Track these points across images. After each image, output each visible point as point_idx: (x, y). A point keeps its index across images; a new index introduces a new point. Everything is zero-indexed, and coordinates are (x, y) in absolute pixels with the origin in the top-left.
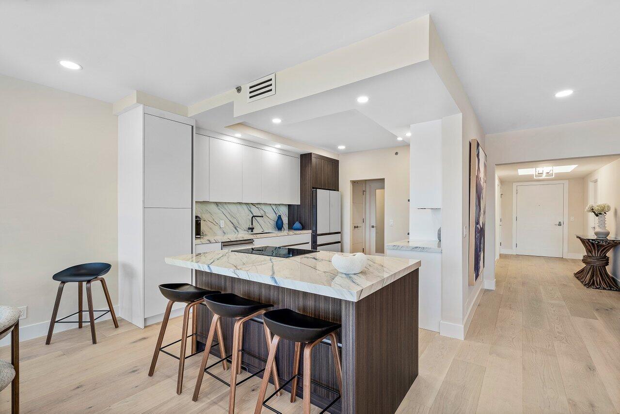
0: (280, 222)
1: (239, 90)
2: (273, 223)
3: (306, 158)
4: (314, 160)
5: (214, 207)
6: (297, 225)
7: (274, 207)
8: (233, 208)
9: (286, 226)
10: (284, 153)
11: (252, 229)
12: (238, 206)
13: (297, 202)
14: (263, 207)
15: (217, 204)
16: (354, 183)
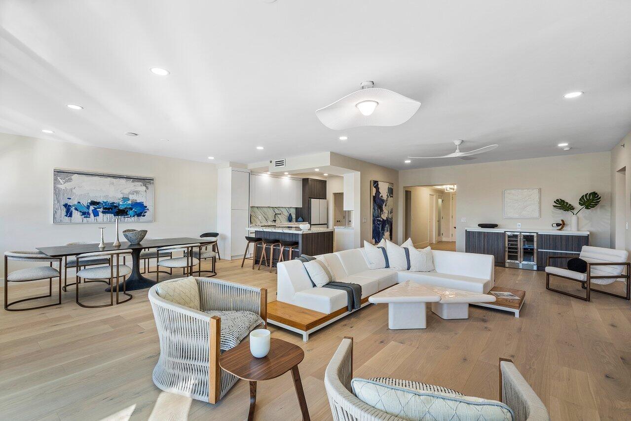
0: (290, 218)
1: (271, 162)
2: (287, 218)
3: (305, 181)
4: (309, 182)
5: (256, 209)
6: (300, 219)
7: (287, 209)
8: (265, 210)
9: (294, 220)
10: (293, 179)
11: (275, 221)
12: (268, 209)
13: (300, 205)
14: (281, 209)
15: (257, 207)
16: (335, 194)
